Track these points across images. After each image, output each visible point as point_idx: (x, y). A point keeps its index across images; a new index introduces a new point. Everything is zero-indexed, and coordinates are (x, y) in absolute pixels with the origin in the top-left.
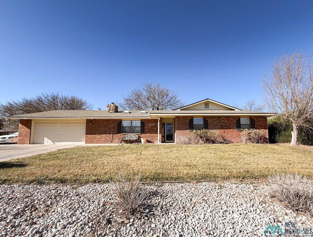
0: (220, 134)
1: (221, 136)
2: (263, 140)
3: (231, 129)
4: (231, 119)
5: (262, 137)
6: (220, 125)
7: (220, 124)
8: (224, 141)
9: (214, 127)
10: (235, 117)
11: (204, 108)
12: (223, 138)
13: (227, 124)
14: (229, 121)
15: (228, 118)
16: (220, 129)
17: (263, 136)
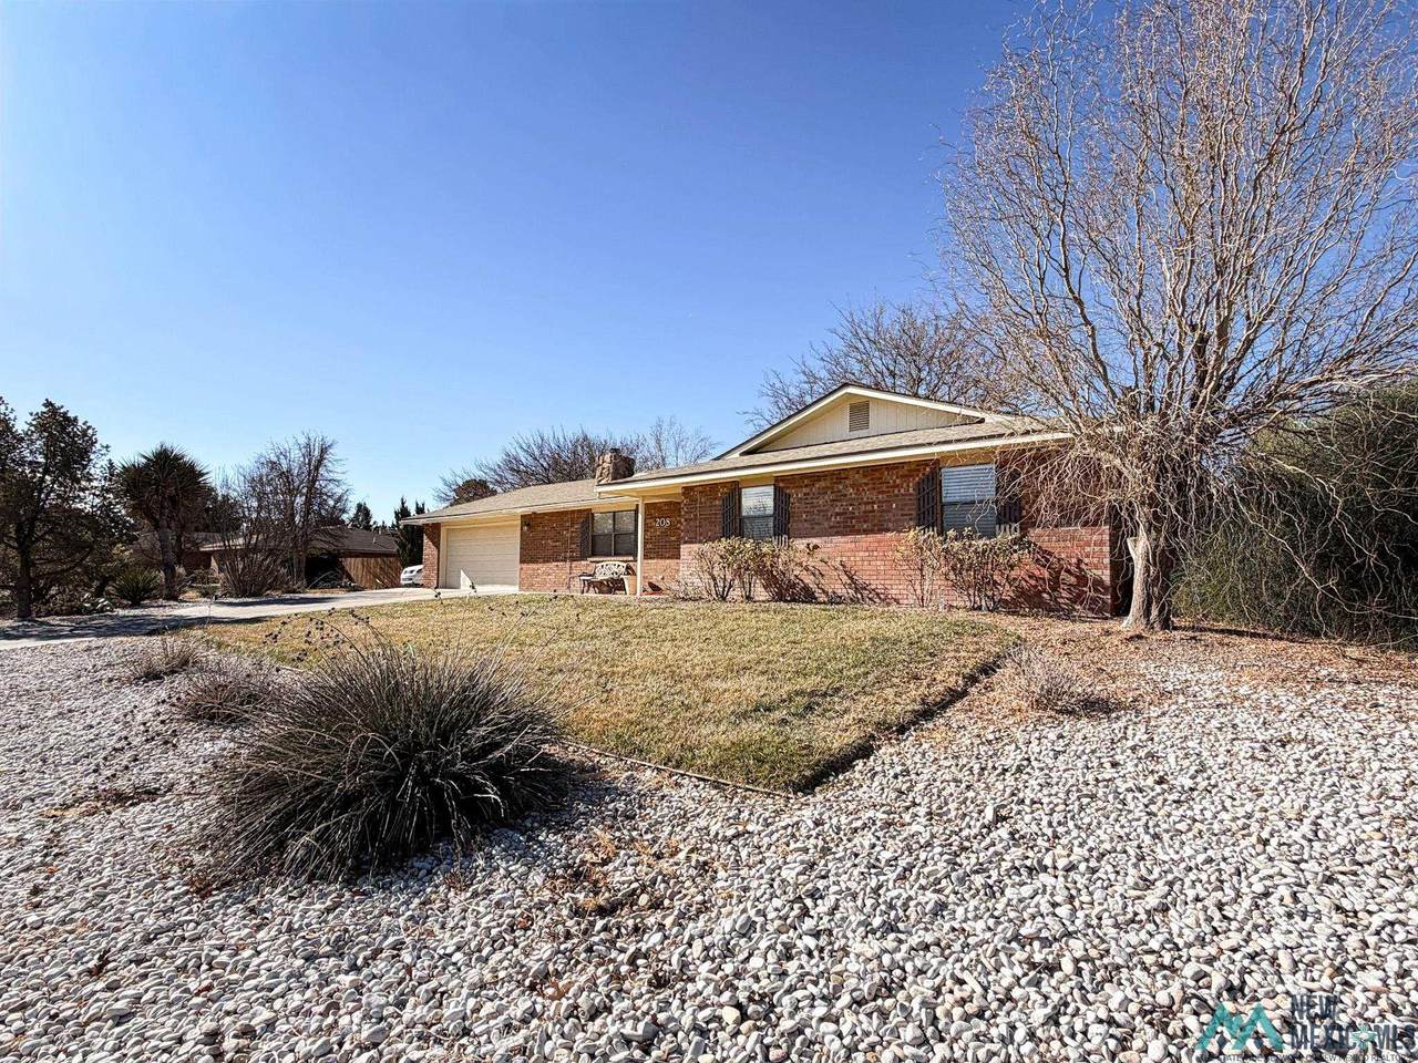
0: (839, 559)
1: (844, 566)
2: (1070, 592)
3: (888, 530)
4: (892, 478)
5: (1068, 571)
6: (837, 514)
7: (837, 510)
8: (857, 590)
9: (814, 523)
10: (913, 467)
11: (846, 433)
12: (851, 578)
13: (869, 508)
14: (883, 492)
15: (877, 475)
16: (837, 534)
17: (1073, 569)
